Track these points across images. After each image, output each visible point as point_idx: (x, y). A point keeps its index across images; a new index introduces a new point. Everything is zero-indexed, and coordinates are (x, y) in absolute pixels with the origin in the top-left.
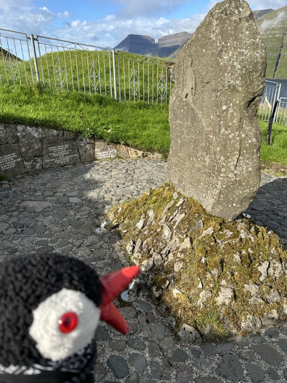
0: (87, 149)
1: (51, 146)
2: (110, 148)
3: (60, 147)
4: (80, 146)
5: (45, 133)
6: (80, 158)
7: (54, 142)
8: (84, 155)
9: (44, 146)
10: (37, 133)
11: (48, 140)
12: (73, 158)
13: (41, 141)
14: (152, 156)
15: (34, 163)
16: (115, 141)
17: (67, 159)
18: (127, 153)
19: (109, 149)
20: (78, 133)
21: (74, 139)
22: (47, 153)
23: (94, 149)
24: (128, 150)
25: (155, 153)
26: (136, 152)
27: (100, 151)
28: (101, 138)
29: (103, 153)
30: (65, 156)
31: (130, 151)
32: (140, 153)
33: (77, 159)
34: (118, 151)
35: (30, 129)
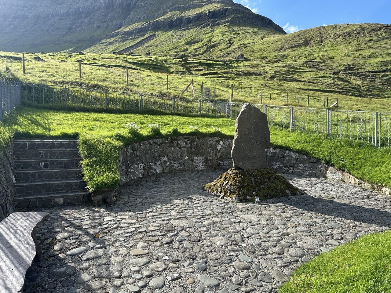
0: (322, 170)
1: (301, 164)
3: (306, 165)
5: (299, 157)
9: (297, 163)
10: (295, 156)
11: (300, 160)
13: (296, 160)
14: (364, 185)
15: (289, 170)
17: (308, 172)
19: (337, 173)
20: (319, 160)
21: (316, 163)
22: (298, 167)
23: (327, 171)
24: (350, 177)
25: (366, 182)
26: (354, 179)
27: (330, 173)
28: (333, 165)
29: (332, 175)
32: (357, 180)
33: (313, 174)
34: (343, 176)
35: (293, 153)
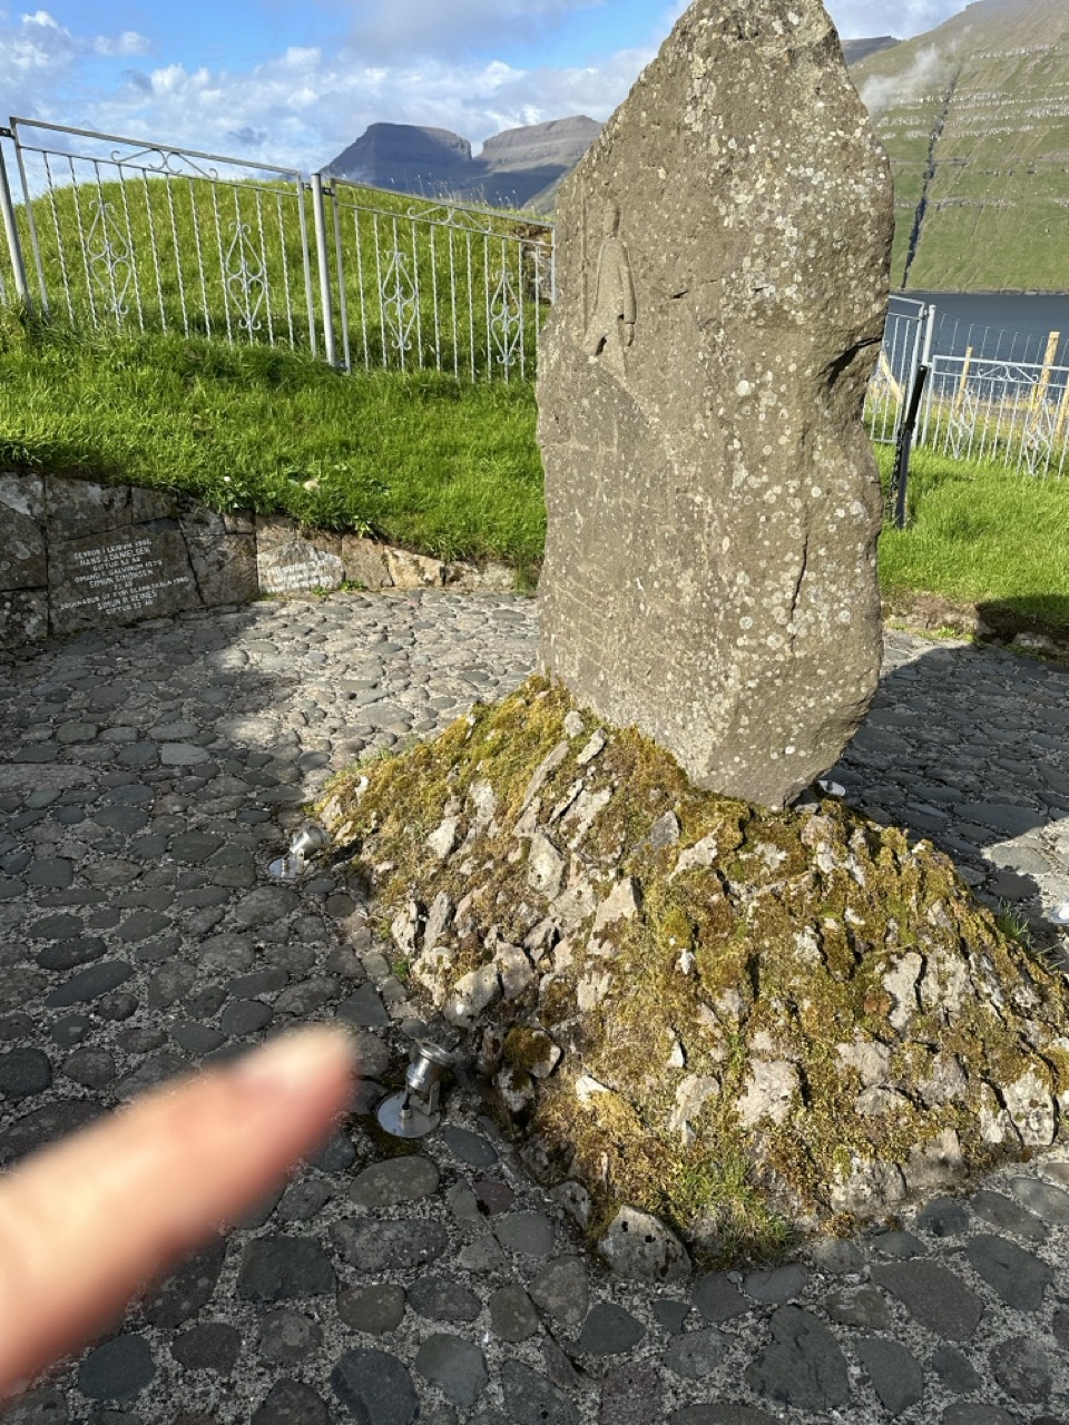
0: (224, 554)
1: (81, 549)
2: (316, 550)
3: (119, 552)
4: (199, 545)
5: (55, 499)
6: (198, 589)
7: (95, 533)
8: (216, 578)
9: (55, 549)
10: (24, 499)
11: (69, 525)
12: (170, 591)
13: (43, 529)
14: (477, 578)
15: (17, 617)
16: (334, 525)
17: (148, 596)
18: (383, 568)
19: (312, 553)
20: (187, 496)
21: (173, 519)
22: (69, 576)
23: (253, 554)
24: (384, 557)
25: (489, 564)
26: (416, 563)
27: (277, 564)
28: (279, 512)
29: (289, 569)
30: (138, 583)
31: (392, 562)
32: (433, 567)
33: (186, 597)
34: (346, 561)
